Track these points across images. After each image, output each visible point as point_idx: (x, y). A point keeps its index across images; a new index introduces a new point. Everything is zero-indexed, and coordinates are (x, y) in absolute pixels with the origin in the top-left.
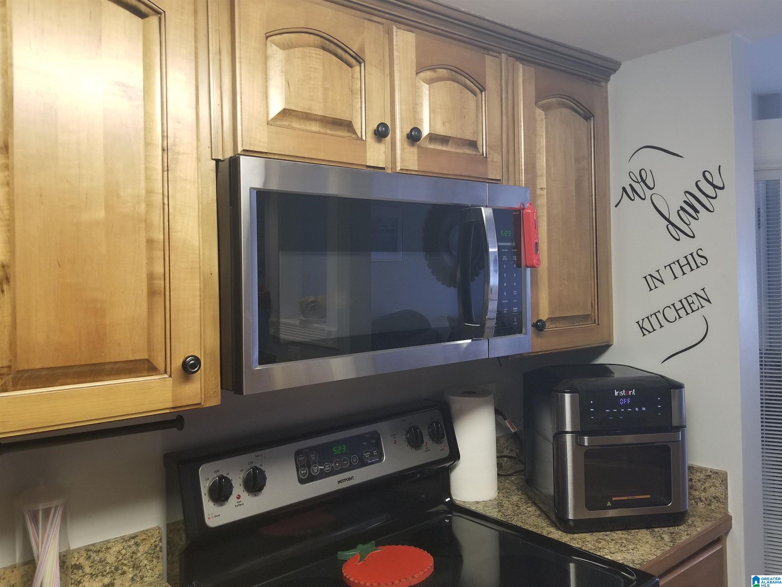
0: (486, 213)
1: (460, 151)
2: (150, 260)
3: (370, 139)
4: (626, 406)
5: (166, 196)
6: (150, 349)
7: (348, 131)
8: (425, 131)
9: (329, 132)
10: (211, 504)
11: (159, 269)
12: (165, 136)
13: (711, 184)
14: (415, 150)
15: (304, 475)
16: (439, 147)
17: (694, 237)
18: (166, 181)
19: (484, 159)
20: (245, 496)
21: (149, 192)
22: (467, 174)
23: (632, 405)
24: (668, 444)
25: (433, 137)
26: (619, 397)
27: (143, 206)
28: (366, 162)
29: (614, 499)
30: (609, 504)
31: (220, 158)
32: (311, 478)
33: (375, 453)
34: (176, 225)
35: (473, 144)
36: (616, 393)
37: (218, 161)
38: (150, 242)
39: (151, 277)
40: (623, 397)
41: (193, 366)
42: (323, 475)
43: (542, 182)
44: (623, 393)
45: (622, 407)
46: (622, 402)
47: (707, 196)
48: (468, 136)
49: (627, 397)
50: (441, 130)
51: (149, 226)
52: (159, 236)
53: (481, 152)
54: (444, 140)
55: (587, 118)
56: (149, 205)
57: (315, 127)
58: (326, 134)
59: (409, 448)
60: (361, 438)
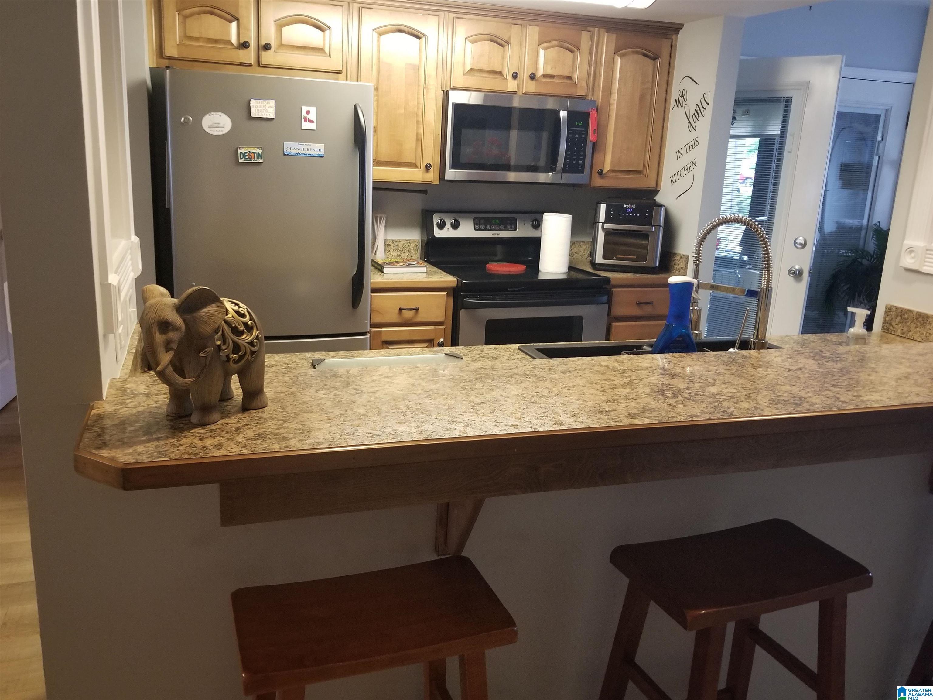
0: (563, 114)
1: (561, 81)
2: (417, 128)
3: (510, 78)
4: (629, 213)
5: (424, 104)
6: (416, 160)
7: (500, 76)
8: (540, 73)
9: (491, 76)
10: (437, 228)
11: (420, 131)
12: (425, 83)
13: (705, 101)
14: (533, 82)
15: (477, 228)
16: (549, 80)
17: (696, 130)
18: (424, 99)
19: (576, 85)
20: (451, 229)
21: (418, 103)
22: (564, 93)
23: (632, 213)
24: (648, 233)
25: (544, 76)
26: (626, 208)
27: (416, 108)
28: (507, 89)
29: (617, 256)
30: (615, 258)
31: (444, 89)
32: (480, 230)
33: (513, 227)
34: (427, 115)
35: (570, 78)
36: (625, 206)
37: (443, 91)
38: (418, 121)
39: (417, 134)
40: (629, 208)
41: (429, 167)
42: (485, 229)
43: (615, 97)
44: (629, 206)
45: (628, 213)
46: (628, 210)
47: (703, 108)
48: (566, 74)
49: (631, 208)
50: (549, 72)
51: (417, 115)
52: (421, 119)
53: (575, 81)
54: (552, 77)
55: (654, 59)
56: (418, 108)
57: (485, 75)
58: (489, 77)
59: (532, 228)
60: (507, 218)
